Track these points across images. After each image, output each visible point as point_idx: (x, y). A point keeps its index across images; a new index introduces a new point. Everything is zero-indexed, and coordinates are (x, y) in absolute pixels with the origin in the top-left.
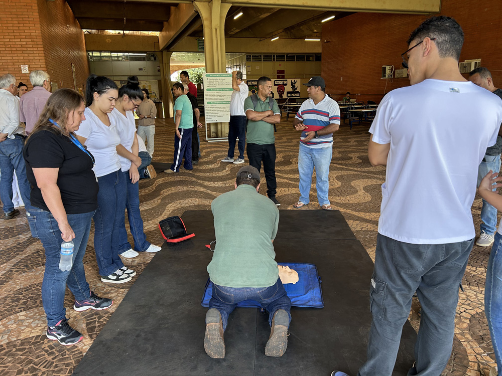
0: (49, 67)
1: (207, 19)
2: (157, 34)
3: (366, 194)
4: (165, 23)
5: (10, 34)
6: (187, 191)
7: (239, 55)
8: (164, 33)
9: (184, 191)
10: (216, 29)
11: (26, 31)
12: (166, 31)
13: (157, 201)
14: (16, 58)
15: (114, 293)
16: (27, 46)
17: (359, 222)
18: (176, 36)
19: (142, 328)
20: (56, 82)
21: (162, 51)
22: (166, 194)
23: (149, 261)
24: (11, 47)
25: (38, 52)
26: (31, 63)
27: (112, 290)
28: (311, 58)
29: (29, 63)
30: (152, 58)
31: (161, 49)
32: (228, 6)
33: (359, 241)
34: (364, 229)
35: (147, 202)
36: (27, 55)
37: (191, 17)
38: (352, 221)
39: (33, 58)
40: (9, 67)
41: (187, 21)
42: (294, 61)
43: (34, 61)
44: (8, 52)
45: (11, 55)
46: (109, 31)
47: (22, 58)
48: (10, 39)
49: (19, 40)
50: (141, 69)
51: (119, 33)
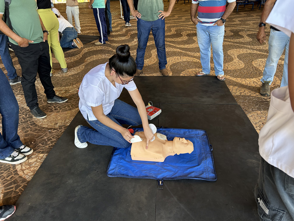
3: (240, 61)
6: (105, 58)
9: (102, 59)
13: (82, 67)
17: (237, 87)
19: (51, 202)
22: (89, 61)
23: (69, 124)
33: (239, 106)
34: (242, 94)
35: (75, 68)
38: (232, 86)
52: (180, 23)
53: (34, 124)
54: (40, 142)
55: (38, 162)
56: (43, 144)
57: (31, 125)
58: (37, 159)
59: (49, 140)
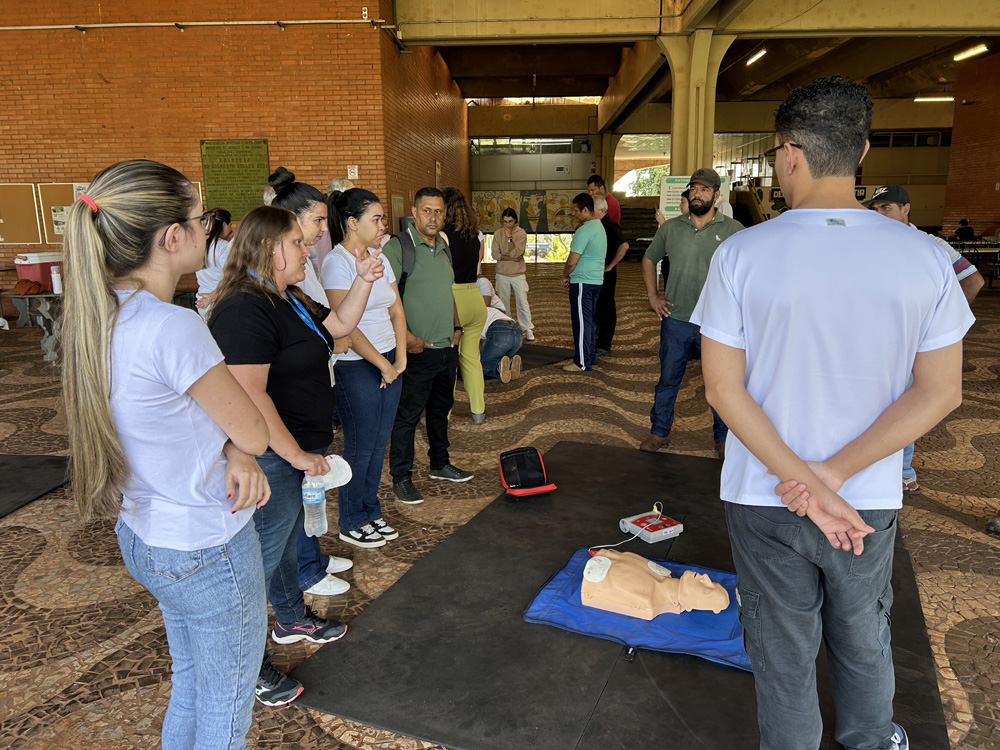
0: (391, 169)
1: (680, 70)
2: (596, 100)
3: (976, 452)
4: (612, 79)
5: (336, 113)
6: (580, 404)
7: (761, 137)
8: (607, 99)
9: (572, 404)
10: (698, 88)
11: (360, 108)
12: (611, 94)
13: (520, 416)
14: (342, 153)
15: (388, 567)
16: (360, 133)
17: (925, 512)
18: (626, 104)
19: (409, 635)
20: (402, 194)
21: (601, 134)
22: (539, 405)
23: (464, 523)
24: (335, 135)
25: (375, 143)
26: (364, 162)
27: (387, 561)
28: (930, 140)
29: (360, 162)
30: (584, 147)
31: (599, 129)
32: (728, 41)
33: (907, 553)
34: (931, 529)
35: (501, 418)
36: (357, 148)
37: (654, 66)
39: (366, 153)
40: (330, 168)
41: (647, 75)
42: (888, 146)
43: (368, 158)
44: (330, 143)
45: (335, 148)
46: (510, 99)
47: (350, 153)
48: (334, 121)
49: (348, 123)
50: (560, 169)
51: (527, 103)
53: (396, 512)
54: (403, 545)
55: (393, 574)
56: (407, 548)
57: (390, 513)
58: (393, 570)
59: (419, 544)
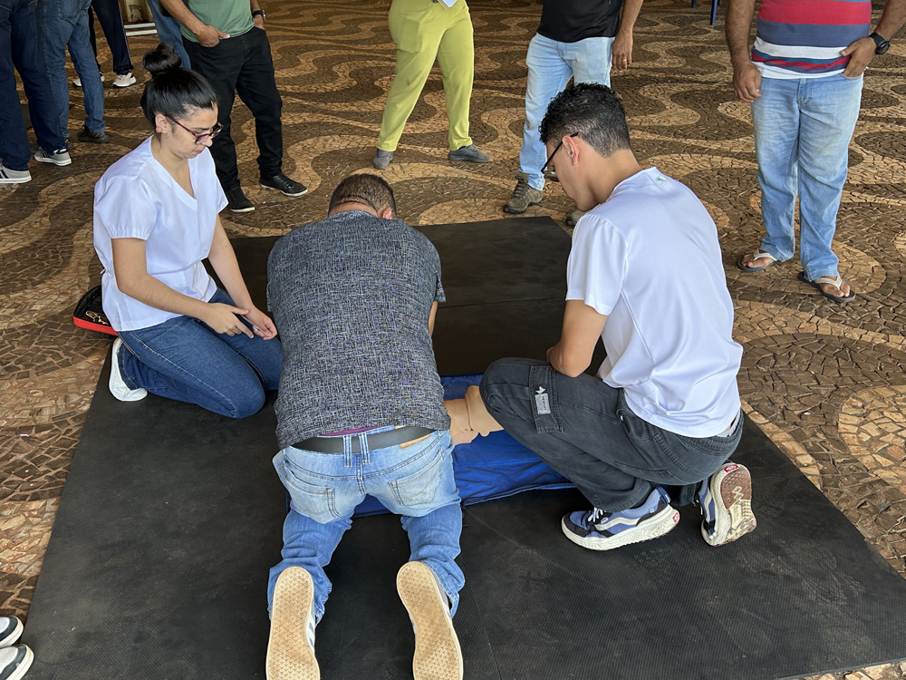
52: (359, 47)
55: (34, 526)
58: (26, 518)
